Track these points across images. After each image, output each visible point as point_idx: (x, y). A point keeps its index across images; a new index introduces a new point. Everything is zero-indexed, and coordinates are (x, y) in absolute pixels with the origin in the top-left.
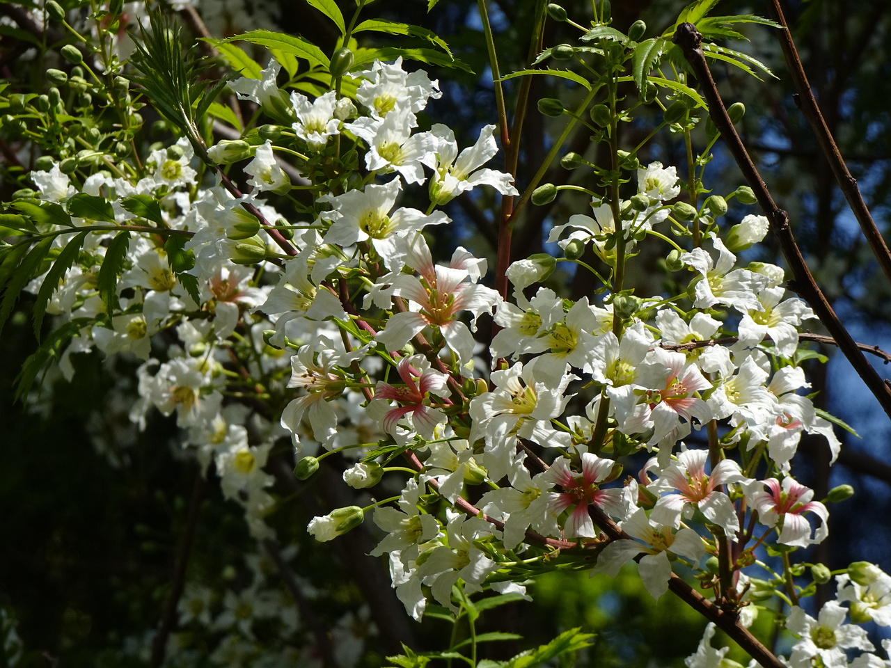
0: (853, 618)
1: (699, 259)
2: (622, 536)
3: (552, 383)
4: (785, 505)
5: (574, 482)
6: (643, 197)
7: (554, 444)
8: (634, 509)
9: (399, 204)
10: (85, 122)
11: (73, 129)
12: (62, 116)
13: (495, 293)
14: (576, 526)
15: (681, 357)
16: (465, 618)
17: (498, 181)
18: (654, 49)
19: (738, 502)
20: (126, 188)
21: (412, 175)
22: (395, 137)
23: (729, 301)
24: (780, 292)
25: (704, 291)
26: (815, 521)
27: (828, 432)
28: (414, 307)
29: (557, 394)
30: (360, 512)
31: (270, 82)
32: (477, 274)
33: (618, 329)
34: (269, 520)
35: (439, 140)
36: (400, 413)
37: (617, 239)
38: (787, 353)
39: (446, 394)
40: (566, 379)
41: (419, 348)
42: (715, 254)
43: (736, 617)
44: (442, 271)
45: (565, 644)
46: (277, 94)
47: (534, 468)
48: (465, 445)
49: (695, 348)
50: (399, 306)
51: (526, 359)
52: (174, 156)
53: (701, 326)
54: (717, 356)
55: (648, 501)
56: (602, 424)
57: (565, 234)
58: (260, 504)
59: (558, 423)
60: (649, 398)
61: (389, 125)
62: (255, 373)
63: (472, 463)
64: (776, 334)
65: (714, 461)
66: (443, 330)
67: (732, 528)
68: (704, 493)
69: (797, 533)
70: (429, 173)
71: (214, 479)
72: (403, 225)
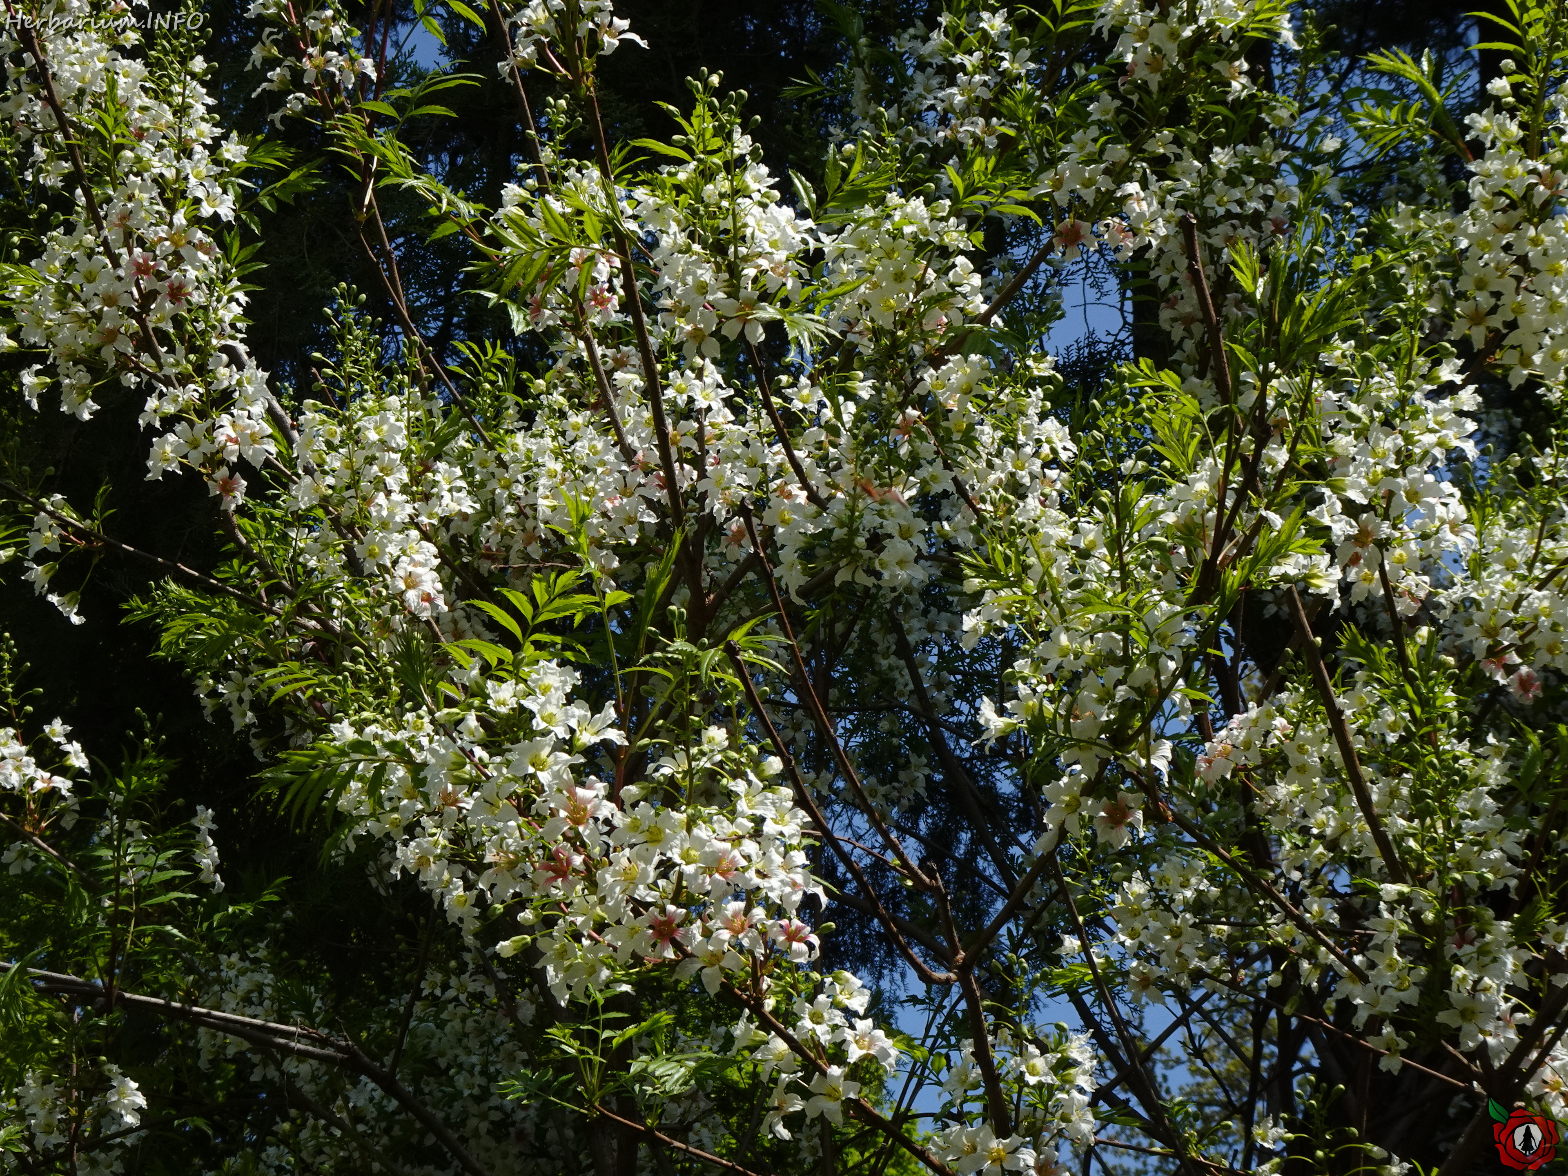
0: (835, 1005)
1: (739, 786)
2: (691, 955)
3: (648, 862)
4: (793, 936)
5: (662, 923)
6: (705, 748)
7: (649, 899)
8: (699, 938)
9: (554, 749)
10: (365, 693)
11: (357, 697)
12: (351, 690)
13: (613, 805)
14: (663, 949)
15: (727, 845)
16: (595, 1002)
17: (615, 736)
18: (714, 655)
19: (763, 934)
20: (389, 736)
21: (561, 732)
22: (551, 709)
23: (758, 812)
24: (790, 804)
25: (742, 805)
26: (811, 946)
27: (819, 891)
28: (563, 814)
29: (651, 869)
30: (529, 939)
31: (475, 672)
32: (602, 793)
33: (689, 830)
34: (476, 935)
35: (579, 711)
36: (555, 879)
37: (689, 773)
38: (795, 841)
39: (582, 868)
40: (656, 859)
41: (566, 838)
42: (750, 783)
43: (762, 1005)
44: (580, 791)
45: (657, 1021)
46: (480, 680)
47: (637, 913)
48: (594, 899)
49: (737, 840)
50: (553, 813)
51: (632, 846)
52: (420, 717)
53: (740, 826)
54: (750, 847)
55: (707, 934)
56: (679, 887)
57: (656, 770)
58: (471, 926)
59: (654, 886)
60: (708, 870)
61: (548, 702)
62: (468, 846)
63: (598, 910)
64: (787, 831)
65: (747, 910)
66: (581, 829)
67: (760, 951)
68: (743, 929)
69: (800, 954)
70: (572, 731)
71: (442, 911)
72: (556, 763)
